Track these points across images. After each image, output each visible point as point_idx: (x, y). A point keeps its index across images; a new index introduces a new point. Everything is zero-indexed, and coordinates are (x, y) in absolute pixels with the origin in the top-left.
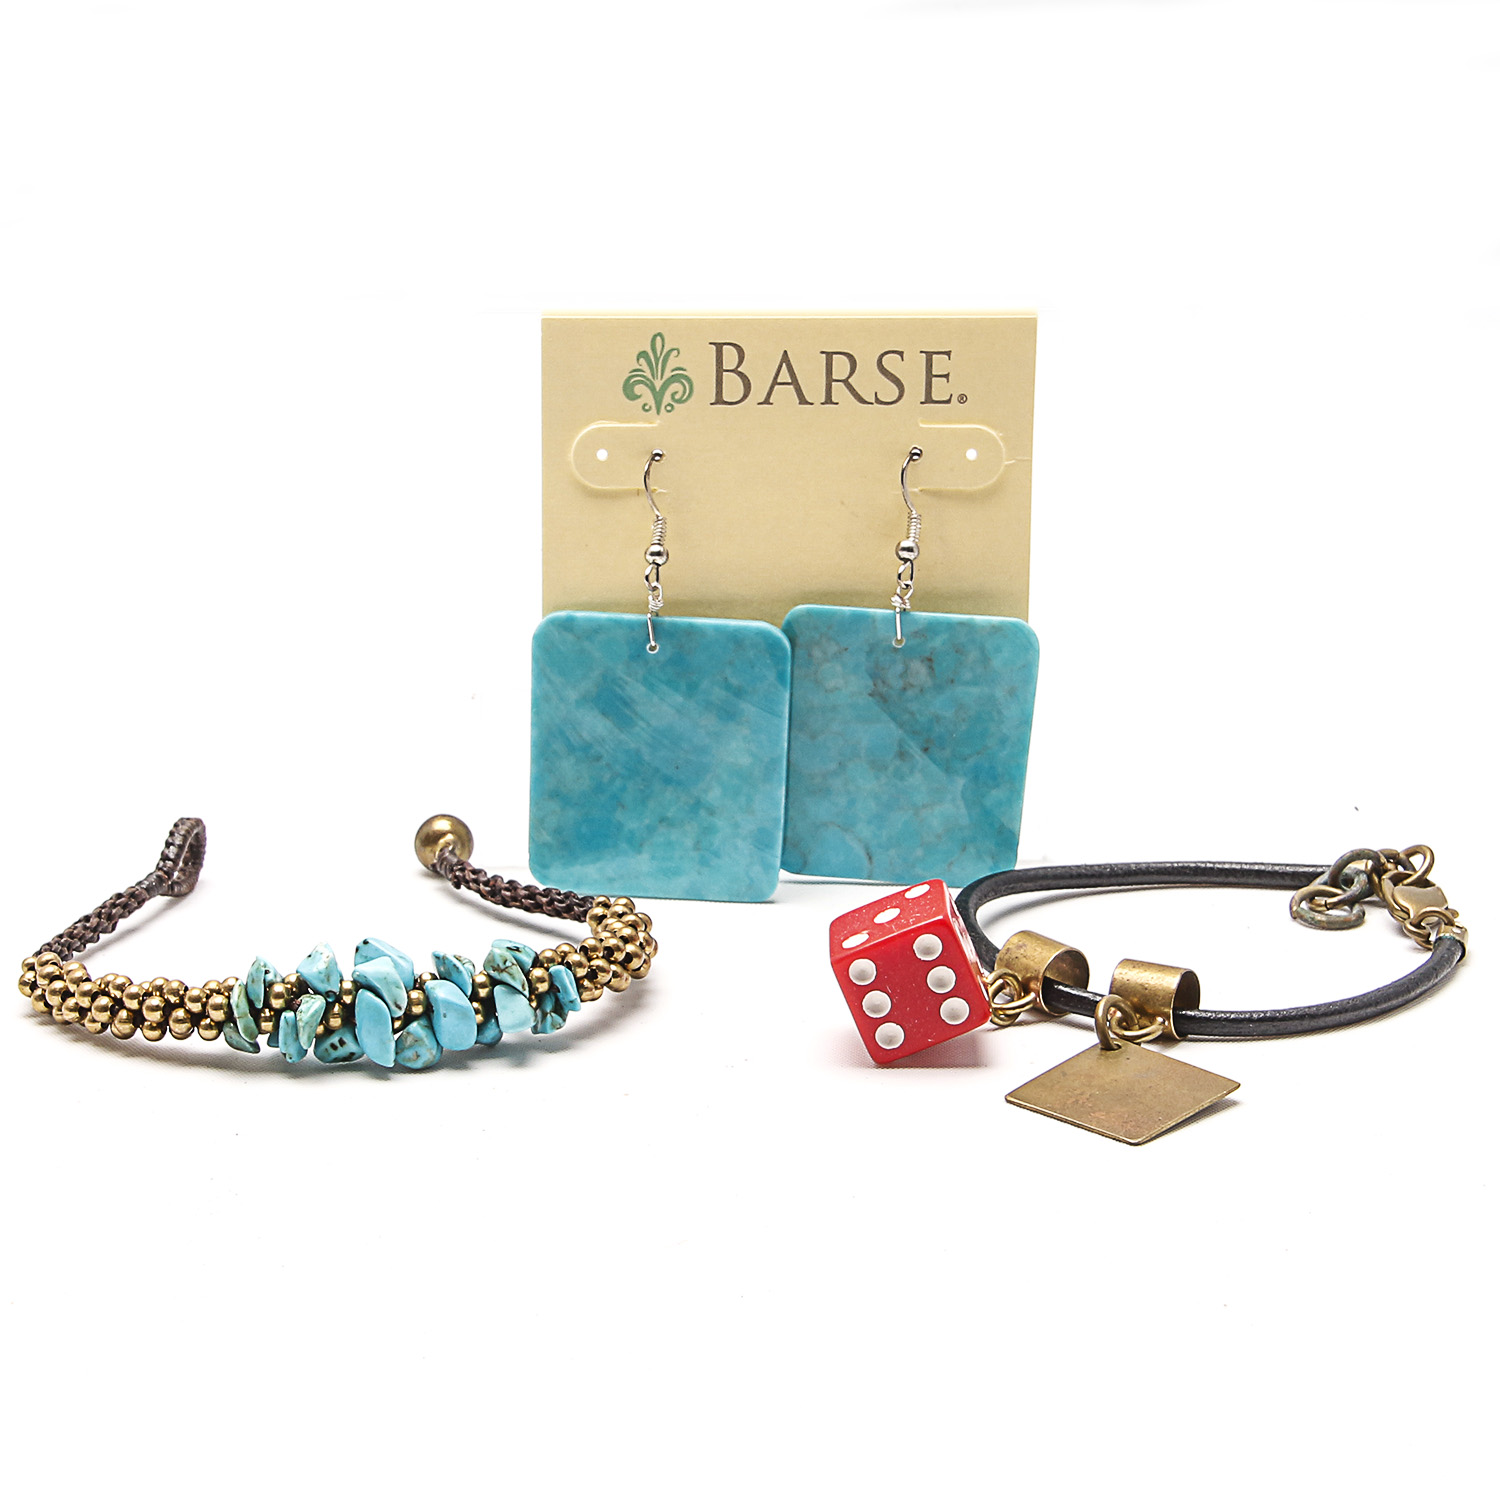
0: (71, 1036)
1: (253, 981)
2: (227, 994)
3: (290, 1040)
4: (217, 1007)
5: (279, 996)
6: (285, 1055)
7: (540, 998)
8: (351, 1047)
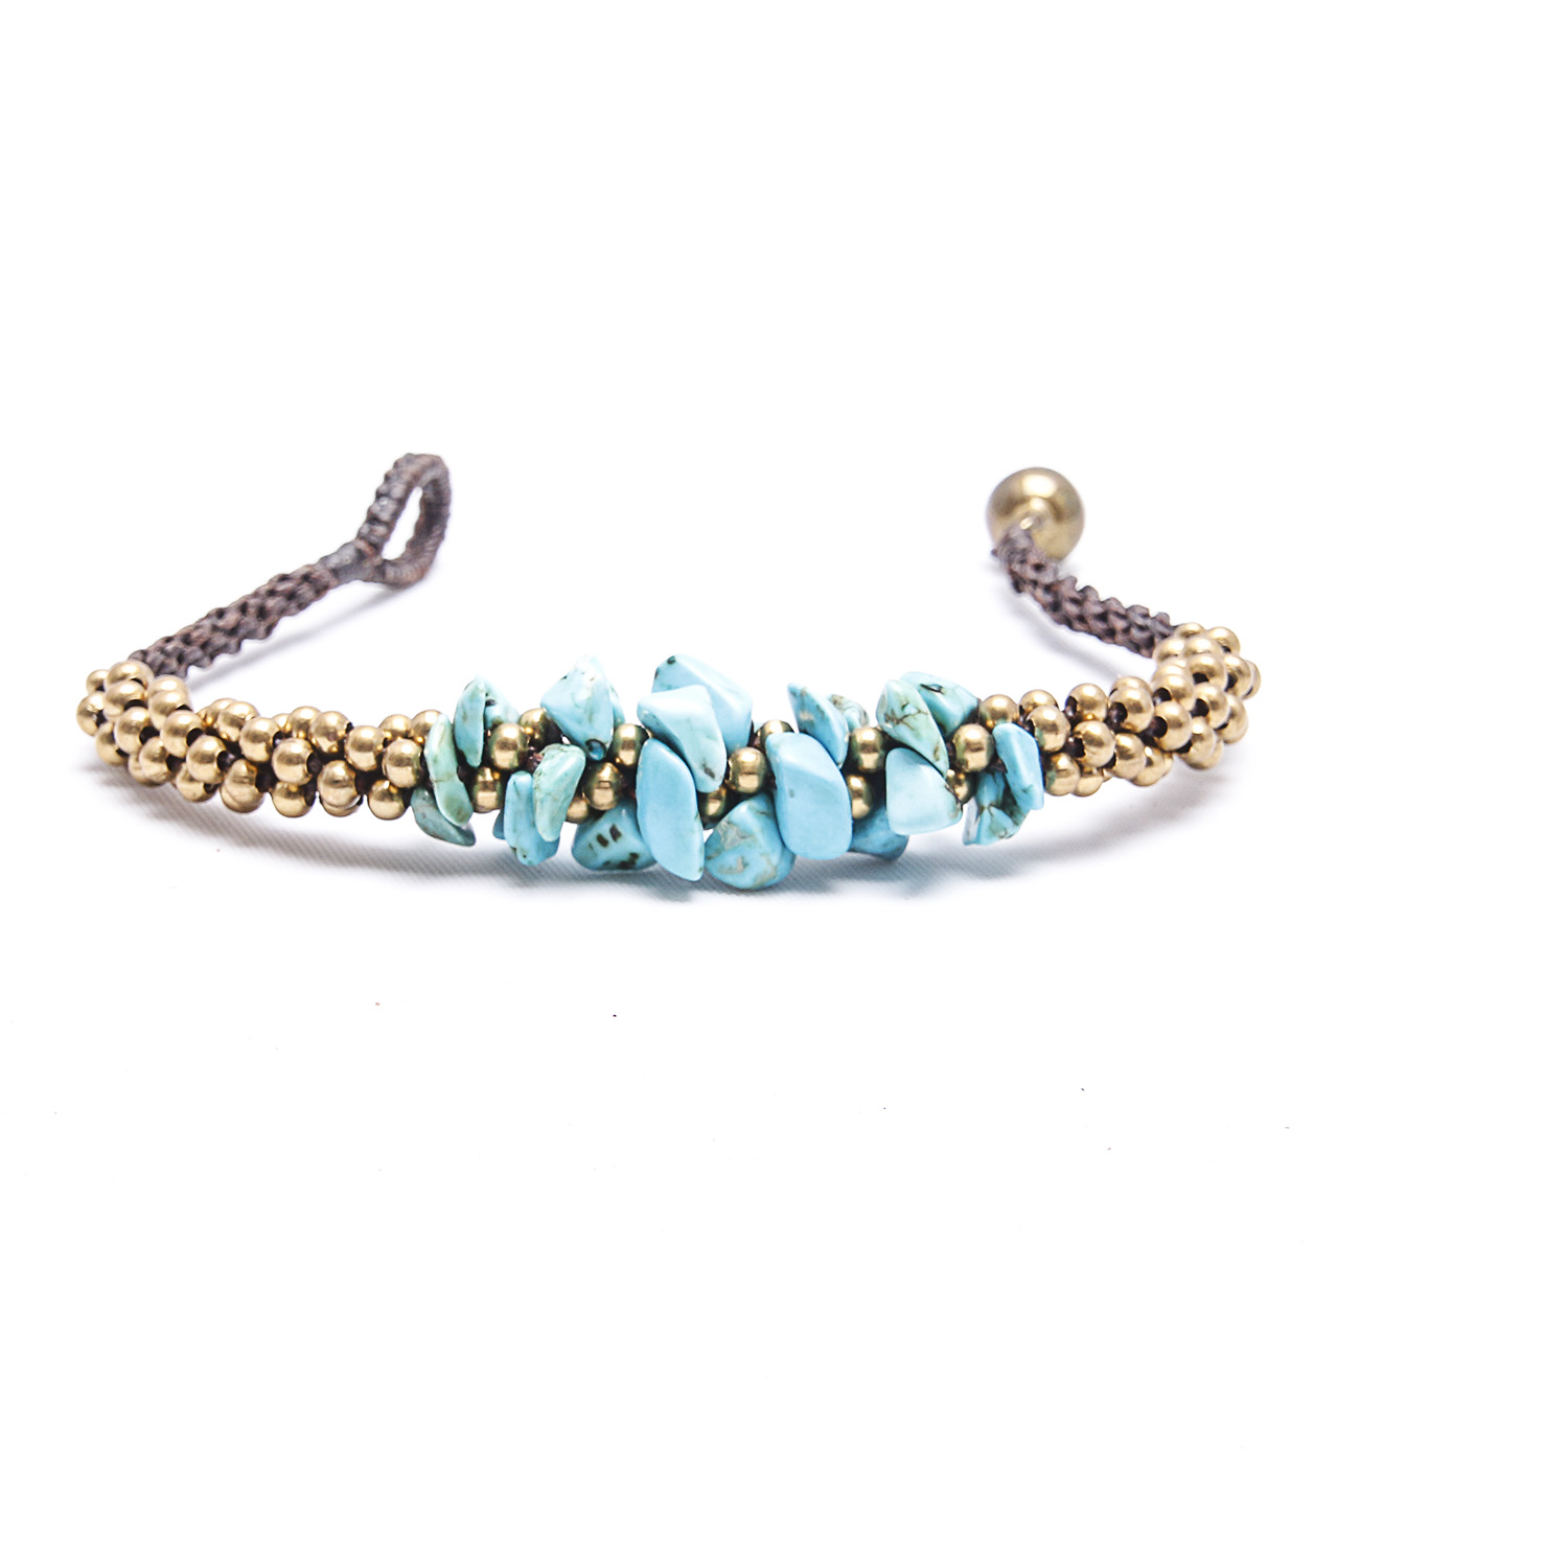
0: (153, 807)
1: (465, 718)
2: (420, 740)
3: (523, 825)
4: (401, 762)
5: (505, 745)
6: (515, 849)
7: (975, 779)
8: (628, 844)
